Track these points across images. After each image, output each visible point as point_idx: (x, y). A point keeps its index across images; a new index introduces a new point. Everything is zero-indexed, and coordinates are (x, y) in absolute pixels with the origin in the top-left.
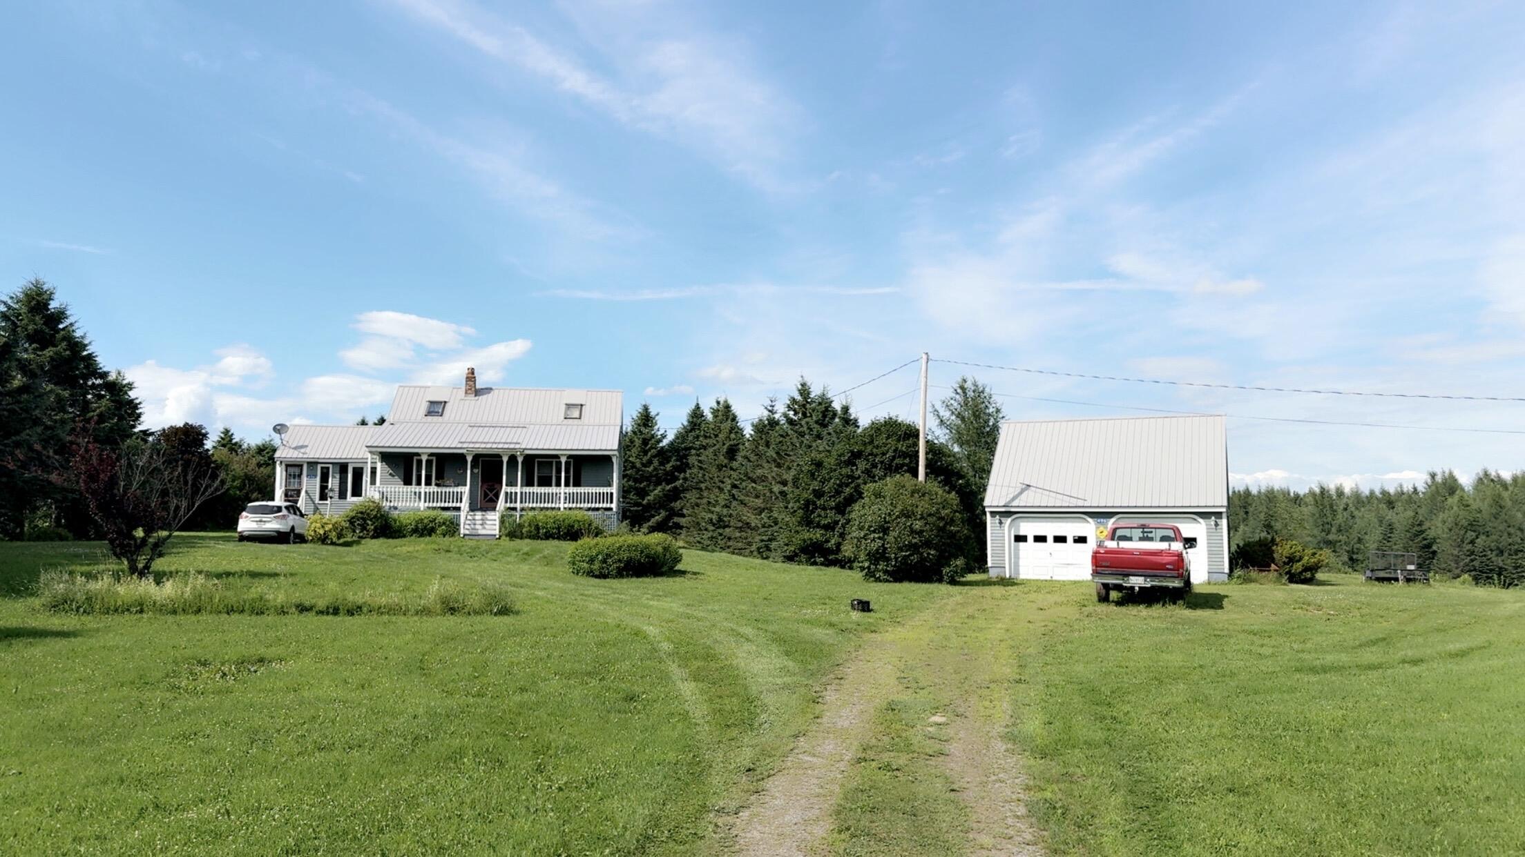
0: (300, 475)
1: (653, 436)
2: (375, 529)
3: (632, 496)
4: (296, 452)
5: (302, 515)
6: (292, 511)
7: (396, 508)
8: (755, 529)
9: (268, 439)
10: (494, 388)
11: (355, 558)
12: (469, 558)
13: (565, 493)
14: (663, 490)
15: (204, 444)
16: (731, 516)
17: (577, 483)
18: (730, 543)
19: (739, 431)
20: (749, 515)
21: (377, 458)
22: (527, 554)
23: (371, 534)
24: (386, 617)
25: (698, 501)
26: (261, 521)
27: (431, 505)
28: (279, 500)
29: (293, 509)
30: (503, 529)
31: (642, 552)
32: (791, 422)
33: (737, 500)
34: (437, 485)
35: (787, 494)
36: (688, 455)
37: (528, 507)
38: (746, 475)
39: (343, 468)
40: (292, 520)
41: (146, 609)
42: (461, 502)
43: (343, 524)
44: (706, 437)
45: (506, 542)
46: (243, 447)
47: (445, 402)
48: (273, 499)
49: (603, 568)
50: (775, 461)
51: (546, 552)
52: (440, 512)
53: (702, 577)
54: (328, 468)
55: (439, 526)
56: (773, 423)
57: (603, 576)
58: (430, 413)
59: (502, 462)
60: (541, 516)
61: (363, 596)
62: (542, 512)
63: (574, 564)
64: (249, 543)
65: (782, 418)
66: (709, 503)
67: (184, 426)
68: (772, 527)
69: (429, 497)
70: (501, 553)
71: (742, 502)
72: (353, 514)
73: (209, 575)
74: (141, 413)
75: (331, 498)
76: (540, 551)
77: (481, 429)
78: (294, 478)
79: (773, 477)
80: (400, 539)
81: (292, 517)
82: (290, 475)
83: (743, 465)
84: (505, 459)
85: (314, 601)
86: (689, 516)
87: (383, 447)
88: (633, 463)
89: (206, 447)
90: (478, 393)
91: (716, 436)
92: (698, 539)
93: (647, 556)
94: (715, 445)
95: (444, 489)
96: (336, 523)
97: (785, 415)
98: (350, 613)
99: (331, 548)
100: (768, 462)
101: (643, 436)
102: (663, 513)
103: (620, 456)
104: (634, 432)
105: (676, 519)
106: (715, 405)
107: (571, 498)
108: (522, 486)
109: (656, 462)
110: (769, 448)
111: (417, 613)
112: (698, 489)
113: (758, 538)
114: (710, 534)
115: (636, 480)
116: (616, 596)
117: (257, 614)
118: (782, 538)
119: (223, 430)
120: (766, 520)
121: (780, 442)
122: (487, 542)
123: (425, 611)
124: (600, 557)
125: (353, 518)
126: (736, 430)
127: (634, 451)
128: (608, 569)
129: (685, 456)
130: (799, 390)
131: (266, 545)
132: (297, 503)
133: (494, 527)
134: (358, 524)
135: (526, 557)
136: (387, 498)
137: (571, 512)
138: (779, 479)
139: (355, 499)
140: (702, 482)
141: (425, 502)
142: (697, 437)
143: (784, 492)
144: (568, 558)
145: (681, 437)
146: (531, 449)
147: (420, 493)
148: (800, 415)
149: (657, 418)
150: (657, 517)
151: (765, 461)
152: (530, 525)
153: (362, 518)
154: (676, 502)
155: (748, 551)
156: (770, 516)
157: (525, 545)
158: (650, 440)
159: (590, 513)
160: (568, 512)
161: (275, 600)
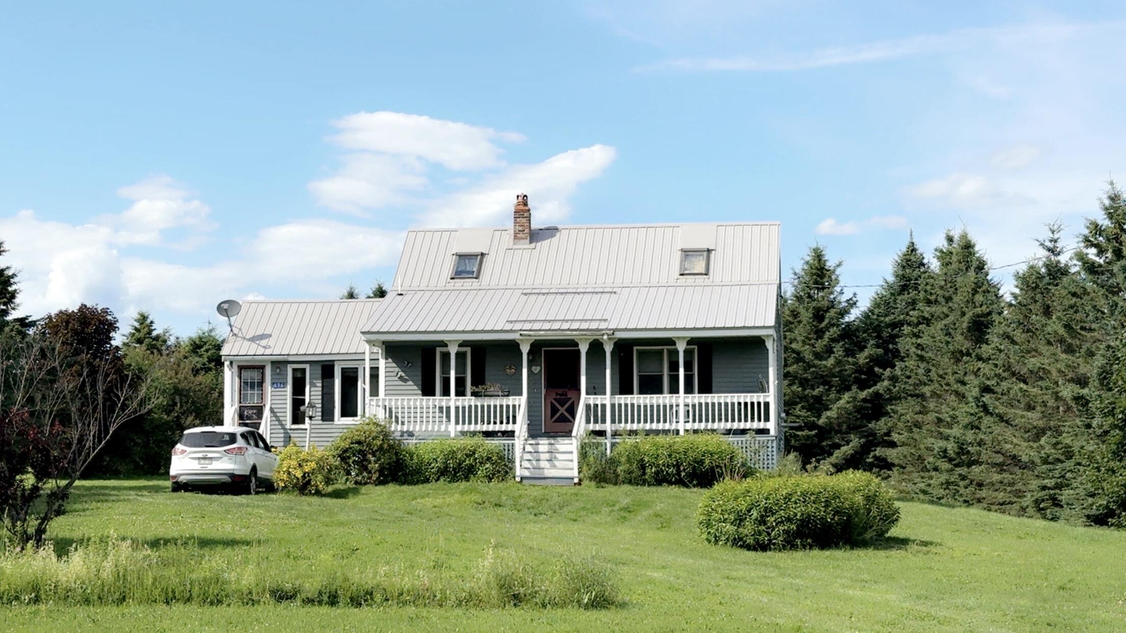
0: (261, 384)
1: (832, 305)
2: (381, 471)
3: (798, 410)
4: (254, 346)
5: (267, 448)
6: (252, 442)
7: (411, 434)
8: (1029, 466)
9: (206, 328)
10: (560, 227)
11: (353, 516)
12: (532, 517)
13: (687, 405)
14: (854, 398)
15: (110, 339)
16: (981, 443)
17: (706, 388)
18: (983, 493)
19: (992, 291)
20: (1015, 441)
21: (379, 351)
22: (627, 509)
23: (374, 478)
24: (411, 610)
25: (919, 418)
26: (205, 458)
27: (466, 427)
28: (230, 424)
29: (254, 438)
30: (585, 468)
31: (827, 504)
32: (1091, 268)
33: (992, 414)
34: (474, 394)
35: (1088, 402)
36: (897, 336)
37: (625, 431)
38: (1008, 368)
39: (327, 369)
40: (253, 455)
41: (43, 596)
42: (514, 422)
43: (331, 460)
44: (929, 302)
45: (589, 487)
46: (169, 343)
47: (483, 255)
48: (220, 422)
49: (760, 534)
50: (1062, 341)
51: (659, 507)
52: (479, 440)
53: (938, 549)
54: (304, 370)
55: (481, 463)
56: (1056, 272)
57: (763, 547)
58: (458, 274)
59: (578, 352)
60: (646, 445)
61: (376, 573)
62: (649, 438)
63: (708, 525)
64: (189, 494)
65: (1075, 262)
66: (940, 420)
67: (80, 310)
68: (1062, 462)
69: (462, 415)
70: (584, 508)
71: (1001, 418)
72: (345, 444)
73: (136, 544)
74: (15, 291)
75: (311, 418)
76: (647, 505)
77: (542, 297)
78: (252, 387)
79: (1060, 371)
80: (421, 486)
81: (252, 450)
82: (246, 383)
83: (1001, 351)
84: (584, 349)
85: (297, 583)
86: (903, 444)
87: (388, 333)
88: (798, 353)
89: (114, 343)
90: (535, 236)
91: (949, 299)
92: (922, 486)
93: (837, 512)
94: (947, 316)
95: (487, 402)
96: (321, 459)
97: (1081, 257)
98: (356, 602)
99: (315, 500)
100: (1049, 343)
101: (814, 304)
102: (856, 442)
103: (779, 339)
104: (799, 299)
105: (879, 451)
106: (943, 244)
107: (694, 413)
108: (613, 393)
109: (838, 349)
110: (1050, 318)
111: (459, 604)
112: (917, 396)
113: (1035, 484)
114: (943, 477)
115: (804, 383)
116: (787, 580)
117: (212, 603)
118: (1082, 482)
119: (138, 316)
120: (1048, 449)
121: (1071, 307)
122: (559, 490)
123: (471, 601)
124: (755, 514)
125: (346, 451)
126: (984, 288)
127: (800, 332)
128: (769, 534)
129: (893, 338)
130: (1106, 209)
131: (215, 497)
132: (258, 429)
133: (570, 464)
134: (354, 462)
135: (626, 515)
136: (397, 417)
137: (700, 439)
138: (1070, 375)
139: (348, 420)
140: (925, 384)
141: (457, 423)
142: (913, 303)
143: (1082, 397)
144: (698, 516)
145: (884, 304)
146: (626, 330)
147: (448, 408)
148: (1109, 255)
149: (837, 272)
150: (844, 449)
151: (1043, 342)
152: (629, 460)
153: (360, 451)
154: (877, 420)
155: (1016, 506)
156: (1057, 443)
157: (623, 494)
158: (828, 309)
159: (731, 439)
160: (692, 437)
161: (238, 581)
